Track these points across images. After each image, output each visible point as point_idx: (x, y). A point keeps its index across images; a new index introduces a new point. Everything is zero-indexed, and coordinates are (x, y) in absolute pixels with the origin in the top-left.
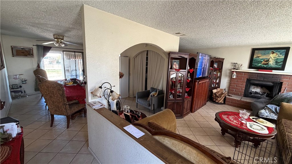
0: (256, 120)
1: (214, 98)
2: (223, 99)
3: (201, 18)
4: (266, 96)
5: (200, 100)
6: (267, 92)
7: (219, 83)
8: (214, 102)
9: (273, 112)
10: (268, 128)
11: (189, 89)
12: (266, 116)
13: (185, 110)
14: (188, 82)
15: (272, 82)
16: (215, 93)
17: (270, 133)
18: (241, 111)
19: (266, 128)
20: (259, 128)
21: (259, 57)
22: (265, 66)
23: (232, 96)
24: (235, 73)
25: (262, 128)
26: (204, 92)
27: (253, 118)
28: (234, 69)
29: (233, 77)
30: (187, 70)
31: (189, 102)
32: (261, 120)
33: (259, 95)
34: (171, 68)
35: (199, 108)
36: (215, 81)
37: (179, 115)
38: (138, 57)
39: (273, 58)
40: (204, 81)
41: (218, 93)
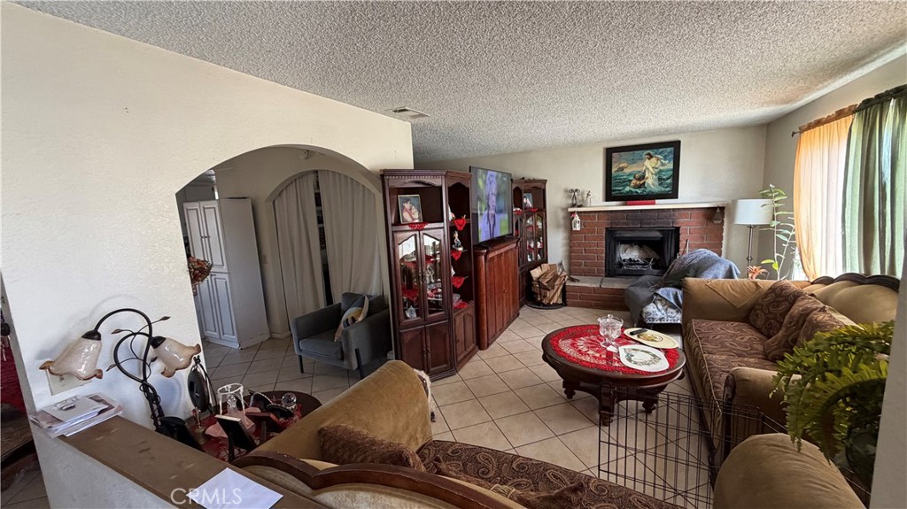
0: (638, 337)
1: (536, 294)
2: (559, 291)
3: (453, 59)
4: (654, 267)
5: (499, 304)
6: (653, 255)
7: (543, 248)
8: (539, 305)
9: (672, 307)
10: (667, 352)
11: (463, 279)
12: (660, 319)
13: (460, 347)
14: (457, 258)
15: (659, 231)
16: (538, 279)
17: (672, 365)
18: (601, 321)
19: (661, 355)
20: (648, 357)
21: (622, 169)
22: (639, 191)
23: (578, 281)
24: (577, 218)
25: (654, 355)
26: (509, 281)
27: (632, 334)
28: (573, 206)
29: (574, 229)
30: (445, 221)
31: (468, 320)
32: (650, 332)
33: (639, 267)
34: (398, 222)
35: (502, 331)
36: (532, 245)
37: (445, 365)
38: (284, 193)
39: (651, 169)
40: (503, 250)
41: (545, 278)
